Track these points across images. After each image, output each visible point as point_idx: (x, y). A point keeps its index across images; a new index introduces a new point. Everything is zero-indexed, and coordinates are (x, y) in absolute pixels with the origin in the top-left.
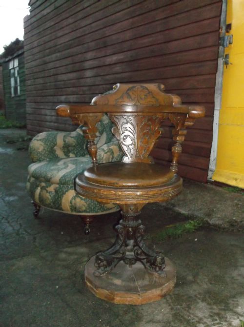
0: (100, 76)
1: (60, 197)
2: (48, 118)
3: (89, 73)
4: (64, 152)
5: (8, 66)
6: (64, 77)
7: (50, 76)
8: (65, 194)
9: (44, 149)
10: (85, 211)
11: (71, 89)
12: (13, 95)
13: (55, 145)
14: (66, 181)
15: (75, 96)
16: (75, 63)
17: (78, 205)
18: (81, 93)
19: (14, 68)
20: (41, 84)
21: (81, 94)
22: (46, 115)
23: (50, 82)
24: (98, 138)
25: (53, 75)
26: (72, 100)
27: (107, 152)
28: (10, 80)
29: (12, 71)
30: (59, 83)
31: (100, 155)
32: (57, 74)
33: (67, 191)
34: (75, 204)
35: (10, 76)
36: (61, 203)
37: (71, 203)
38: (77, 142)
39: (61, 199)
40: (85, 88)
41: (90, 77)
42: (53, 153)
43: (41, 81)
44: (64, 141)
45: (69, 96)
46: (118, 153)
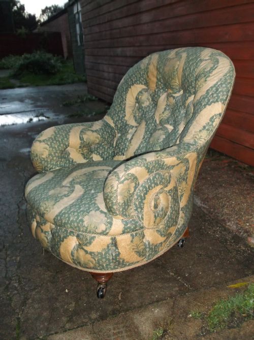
0: (159, 21)
1: (58, 245)
2: (106, 75)
3: (146, 18)
4: (83, 154)
5: (72, 11)
6: (119, 24)
7: (105, 23)
8: (63, 241)
9: (50, 155)
10: (94, 268)
11: (128, 39)
12: (79, 44)
13: (67, 146)
14: (62, 222)
15: (132, 48)
16: (131, 4)
17: (82, 259)
18: (138, 44)
19: (78, 13)
20: (97, 33)
21: (138, 46)
22: (104, 71)
23: (106, 31)
24: (134, 129)
25: (108, 22)
26: (128, 54)
27: (124, 180)
28: (75, 27)
29: (77, 16)
30: (114, 31)
31: (112, 187)
32: (111, 21)
33: (65, 237)
34: (78, 257)
35: (75, 22)
36: (59, 253)
37: (72, 254)
38: (102, 137)
39: (59, 247)
40: (141, 38)
41: (147, 23)
42: (65, 158)
43: (96, 29)
44: (81, 139)
45: (125, 49)
46: (147, 176)
